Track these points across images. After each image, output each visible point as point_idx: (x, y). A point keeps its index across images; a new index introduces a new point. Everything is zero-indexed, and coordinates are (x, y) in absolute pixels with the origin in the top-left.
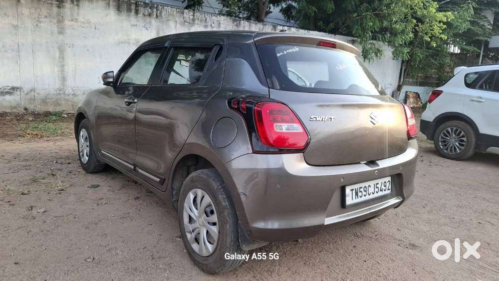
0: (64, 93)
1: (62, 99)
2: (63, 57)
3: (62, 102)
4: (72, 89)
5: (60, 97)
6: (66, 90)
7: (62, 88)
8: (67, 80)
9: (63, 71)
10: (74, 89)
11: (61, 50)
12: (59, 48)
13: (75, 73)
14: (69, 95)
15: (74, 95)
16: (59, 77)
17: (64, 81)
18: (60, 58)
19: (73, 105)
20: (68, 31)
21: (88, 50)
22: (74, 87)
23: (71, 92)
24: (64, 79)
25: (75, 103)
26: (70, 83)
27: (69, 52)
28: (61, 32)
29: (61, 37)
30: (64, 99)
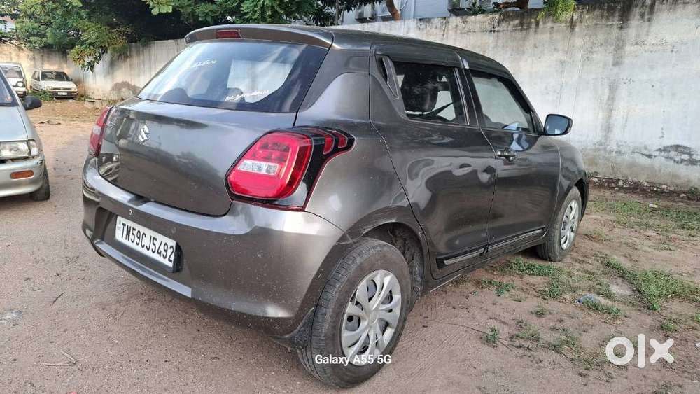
0: (605, 149)
1: (601, 157)
2: (613, 98)
3: (601, 162)
4: (617, 144)
5: (598, 154)
6: (608, 145)
7: (603, 141)
8: (612, 131)
9: (609, 117)
10: (620, 144)
11: (613, 88)
12: (610, 86)
13: (626, 121)
14: (611, 152)
15: (619, 152)
16: (602, 126)
17: (608, 132)
18: (609, 99)
19: (613, 168)
20: (627, 61)
21: (653, 86)
22: (621, 142)
23: (615, 147)
24: (608, 129)
25: (616, 164)
26: (617, 135)
27: (623, 90)
28: (617, 63)
29: (616, 70)
30: (604, 157)
